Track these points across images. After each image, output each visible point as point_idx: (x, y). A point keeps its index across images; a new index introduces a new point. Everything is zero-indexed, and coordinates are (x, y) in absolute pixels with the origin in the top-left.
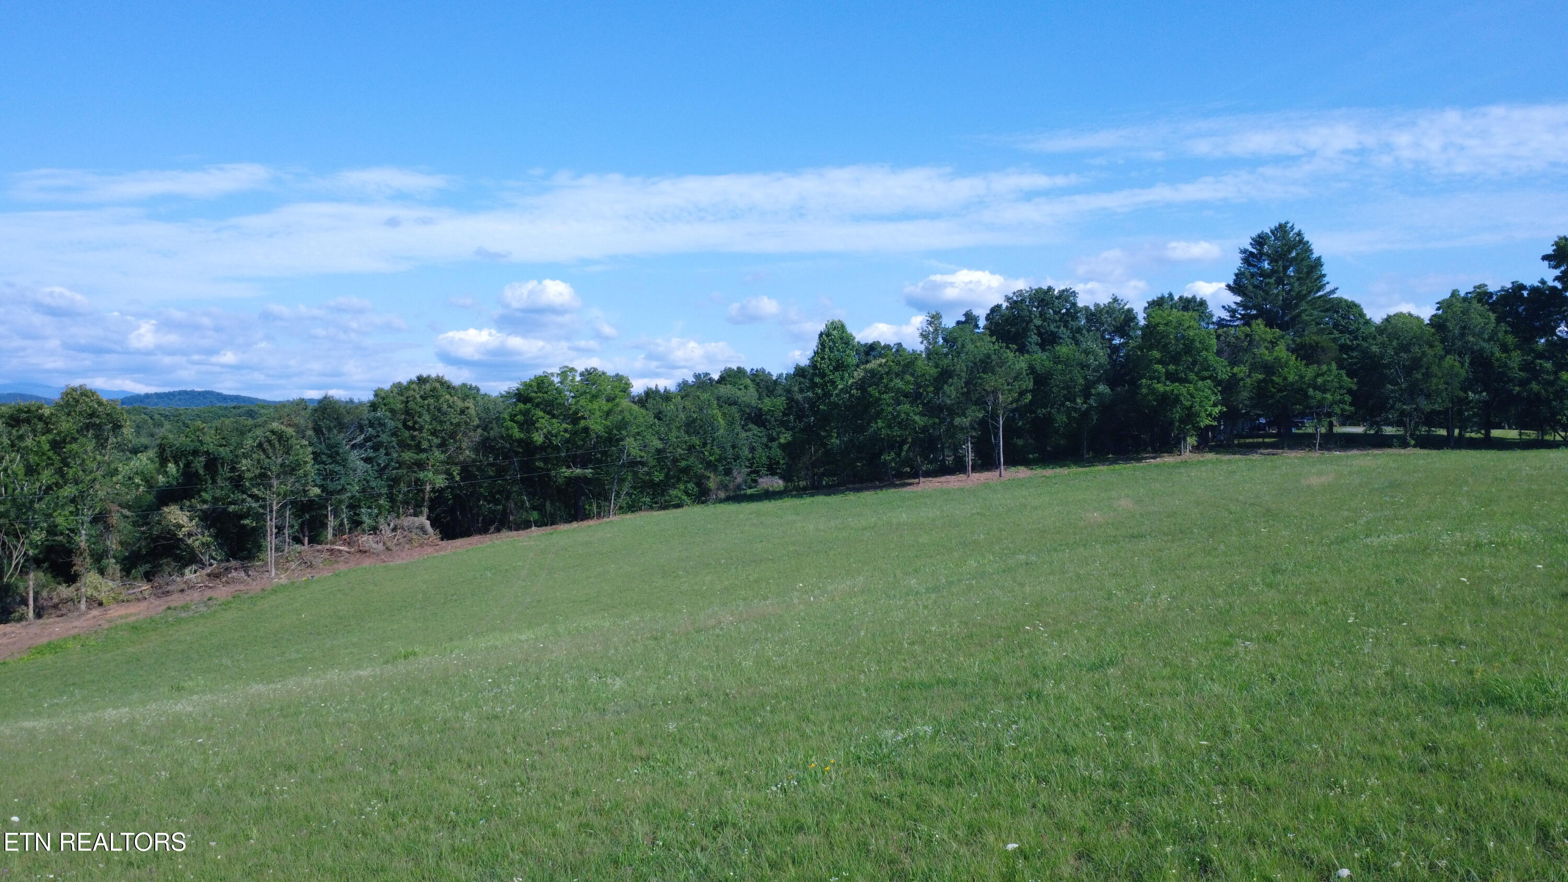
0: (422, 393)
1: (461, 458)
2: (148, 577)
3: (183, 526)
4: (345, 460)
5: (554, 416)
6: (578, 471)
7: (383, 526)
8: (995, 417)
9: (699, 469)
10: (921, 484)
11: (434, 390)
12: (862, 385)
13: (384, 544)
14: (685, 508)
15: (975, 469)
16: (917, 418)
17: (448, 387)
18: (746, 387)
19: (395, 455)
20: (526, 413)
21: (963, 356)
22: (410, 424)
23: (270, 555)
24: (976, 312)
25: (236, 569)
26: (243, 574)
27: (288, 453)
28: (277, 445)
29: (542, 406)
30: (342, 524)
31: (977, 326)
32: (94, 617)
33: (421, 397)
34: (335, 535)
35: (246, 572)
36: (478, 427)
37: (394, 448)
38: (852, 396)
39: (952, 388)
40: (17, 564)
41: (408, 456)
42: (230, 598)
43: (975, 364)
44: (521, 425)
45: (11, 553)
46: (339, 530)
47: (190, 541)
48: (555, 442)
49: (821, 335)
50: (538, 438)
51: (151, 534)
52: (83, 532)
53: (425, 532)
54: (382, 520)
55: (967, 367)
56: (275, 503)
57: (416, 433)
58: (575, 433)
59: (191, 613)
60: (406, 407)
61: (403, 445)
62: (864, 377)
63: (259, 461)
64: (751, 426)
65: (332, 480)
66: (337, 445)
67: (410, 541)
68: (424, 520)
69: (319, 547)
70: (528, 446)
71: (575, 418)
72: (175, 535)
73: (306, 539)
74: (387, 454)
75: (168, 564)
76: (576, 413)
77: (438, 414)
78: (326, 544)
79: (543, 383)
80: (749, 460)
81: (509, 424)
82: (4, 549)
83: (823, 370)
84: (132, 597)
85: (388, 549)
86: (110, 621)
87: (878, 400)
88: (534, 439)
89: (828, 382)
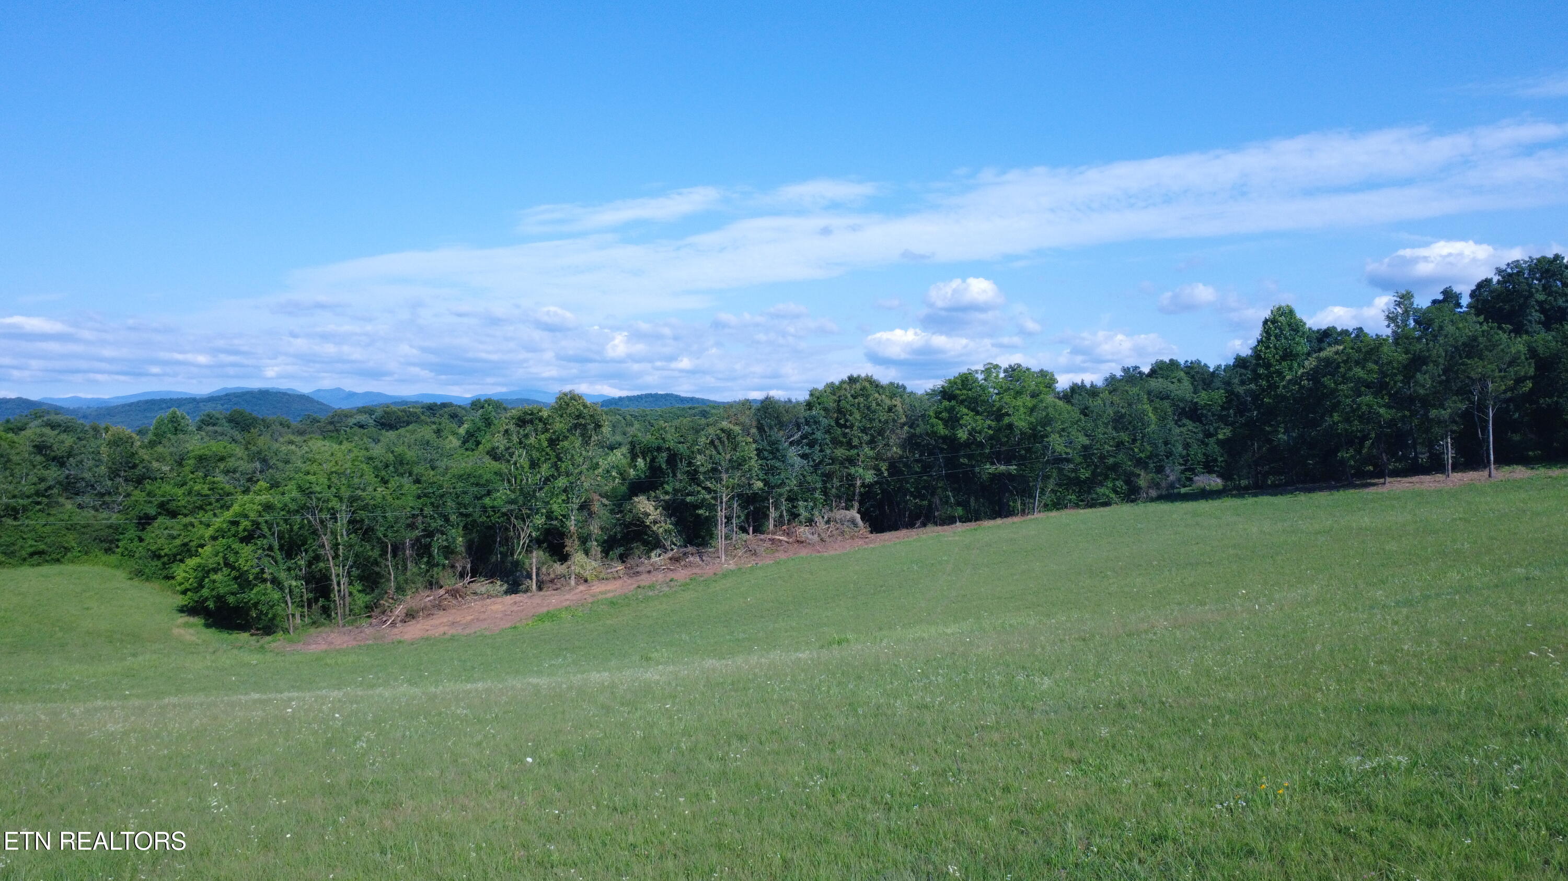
0: (853, 392)
1: (889, 455)
2: (622, 558)
3: (650, 515)
4: (784, 456)
5: (978, 413)
6: (1002, 468)
7: (818, 518)
8: (1482, 408)
9: (1129, 466)
10: (1387, 485)
11: (863, 389)
12: (1315, 375)
13: (819, 535)
14: (1114, 507)
15: (1455, 468)
16: (1382, 411)
17: (877, 386)
18: (1179, 381)
19: (828, 451)
20: (951, 410)
21: (1441, 340)
22: (842, 422)
23: (721, 543)
24: (1457, 289)
25: (692, 554)
26: (698, 559)
27: (735, 450)
28: (726, 442)
29: (966, 403)
30: (781, 516)
31: (1459, 305)
32: (581, 592)
33: (852, 396)
34: (775, 526)
35: (701, 557)
36: (904, 424)
37: (828, 445)
38: (1302, 387)
39: (1427, 376)
40: (524, 544)
41: (840, 452)
42: (688, 581)
43: (1456, 348)
44: (946, 423)
45: (519, 534)
46: (779, 522)
47: (655, 528)
48: (979, 438)
49: (1266, 322)
50: (962, 435)
51: (624, 521)
52: (573, 518)
53: (856, 525)
54: (816, 513)
55: (1446, 352)
56: (724, 495)
57: (847, 431)
58: (999, 430)
59: (656, 592)
61: (836, 442)
62: (1317, 367)
63: (711, 457)
64: (1185, 421)
65: (773, 474)
66: (777, 442)
67: (843, 533)
68: (854, 514)
69: (762, 537)
70: (951, 441)
71: (999, 415)
72: (643, 522)
73: (751, 528)
74: (821, 451)
75: (636, 546)
76: (1000, 409)
77: (868, 412)
78: (768, 534)
79: (968, 380)
80: (1183, 457)
81: (934, 421)
82: (514, 531)
83: (1268, 360)
84: (610, 576)
85: (822, 540)
86: (593, 596)
87: (1333, 392)
88: (959, 436)
89: (1274, 373)
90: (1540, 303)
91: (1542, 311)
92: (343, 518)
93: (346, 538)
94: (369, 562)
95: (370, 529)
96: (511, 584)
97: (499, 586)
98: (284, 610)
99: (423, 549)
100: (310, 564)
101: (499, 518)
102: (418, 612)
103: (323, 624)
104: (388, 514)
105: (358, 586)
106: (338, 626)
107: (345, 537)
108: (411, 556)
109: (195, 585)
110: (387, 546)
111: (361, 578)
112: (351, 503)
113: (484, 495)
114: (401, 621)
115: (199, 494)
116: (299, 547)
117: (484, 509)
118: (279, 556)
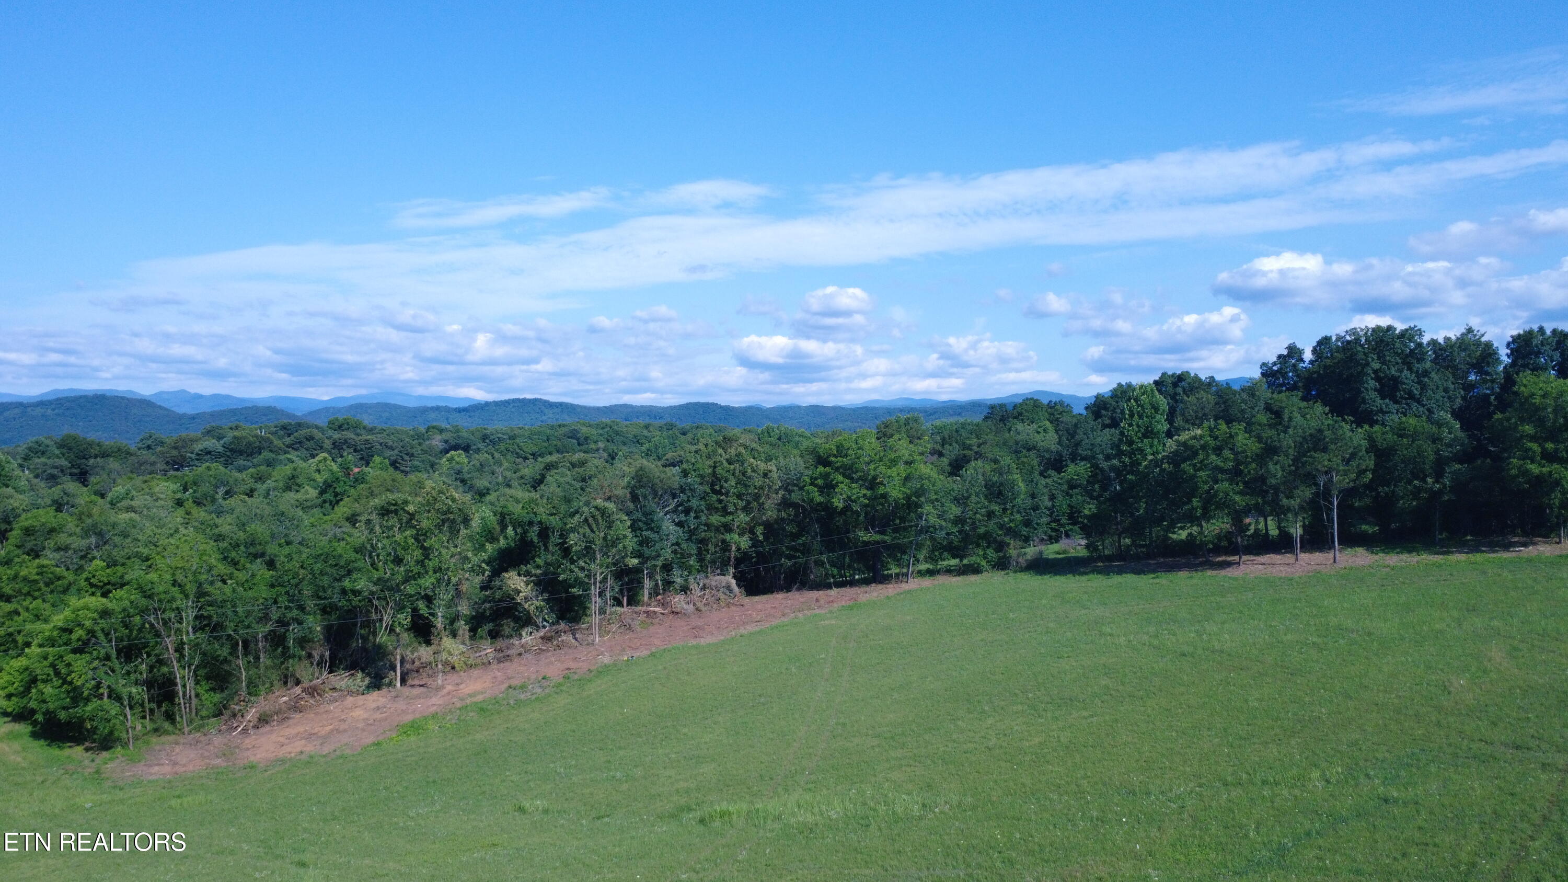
0: (728, 456)
1: (764, 518)
2: (494, 635)
3: (521, 592)
4: (659, 527)
5: (853, 481)
6: (878, 537)
7: (693, 586)
8: (1326, 494)
9: (999, 533)
10: (1242, 567)
11: (739, 455)
12: (1176, 459)
13: (694, 604)
14: (985, 574)
16: (1237, 498)
19: (704, 518)
20: (826, 476)
21: (1291, 431)
22: (717, 488)
23: (595, 619)
25: (565, 632)
26: (571, 637)
27: (610, 527)
28: (600, 520)
29: (841, 470)
30: (657, 585)
32: (449, 693)
33: (727, 460)
34: (650, 598)
35: (574, 635)
36: (780, 488)
37: (703, 511)
38: (1163, 470)
39: (1278, 467)
40: (387, 626)
41: (716, 519)
42: (561, 680)
43: (1304, 438)
44: (821, 489)
45: (382, 616)
46: (654, 593)
47: (526, 606)
48: (856, 507)
50: (838, 503)
51: (494, 598)
52: (440, 614)
53: (731, 591)
54: (691, 579)
55: (1295, 442)
56: (598, 573)
57: (723, 497)
58: (876, 498)
59: (528, 694)
60: (714, 472)
61: (711, 508)
62: (1177, 451)
63: (584, 536)
65: (648, 546)
66: (652, 512)
67: (718, 599)
68: (730, 579)
69: (639, 608)
70: (828, 508)
71: (872, 484)
72: (513, 599)
73: (625, 599)
74: (696, 518)
75: (508, 626)
76: (875, 478)
77: (743, 478)
78: (643, 606)
79: (843, 446)
81: (811, 488)
82: (376, 613)
83: (1131, 437)
84: (479, 661)
85: (697, 609)
86: (462, 700)
87: (1194, 476)
88: (836, 504)
89: (1136, 450)
90: (1375, 372)
91: (1378, 379)
92: (189, 615)
93: (192, 636)
94: (217, 661)
95: (218, 627)
96: (374, 678)
97: (360, 680)
98: (123, 723)
99: (277, 640)
100: (151, 668)
101: (360, 601)
102: (272, 716)
103: (167, 733)
104: (240, 609)
105: (205, 685)
106: (184, 734)
107: (191, 634)
108: (264, 647)
109: (21, 689)
110: (238, 644)
111: (208, 678)
112: (198, 598)
113: (343, 576)
114: (253, 727)
115: (25, 579)
116: (140, 650)
117: (344, 592)
118: (116, 663)
